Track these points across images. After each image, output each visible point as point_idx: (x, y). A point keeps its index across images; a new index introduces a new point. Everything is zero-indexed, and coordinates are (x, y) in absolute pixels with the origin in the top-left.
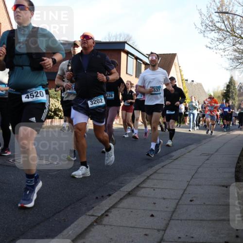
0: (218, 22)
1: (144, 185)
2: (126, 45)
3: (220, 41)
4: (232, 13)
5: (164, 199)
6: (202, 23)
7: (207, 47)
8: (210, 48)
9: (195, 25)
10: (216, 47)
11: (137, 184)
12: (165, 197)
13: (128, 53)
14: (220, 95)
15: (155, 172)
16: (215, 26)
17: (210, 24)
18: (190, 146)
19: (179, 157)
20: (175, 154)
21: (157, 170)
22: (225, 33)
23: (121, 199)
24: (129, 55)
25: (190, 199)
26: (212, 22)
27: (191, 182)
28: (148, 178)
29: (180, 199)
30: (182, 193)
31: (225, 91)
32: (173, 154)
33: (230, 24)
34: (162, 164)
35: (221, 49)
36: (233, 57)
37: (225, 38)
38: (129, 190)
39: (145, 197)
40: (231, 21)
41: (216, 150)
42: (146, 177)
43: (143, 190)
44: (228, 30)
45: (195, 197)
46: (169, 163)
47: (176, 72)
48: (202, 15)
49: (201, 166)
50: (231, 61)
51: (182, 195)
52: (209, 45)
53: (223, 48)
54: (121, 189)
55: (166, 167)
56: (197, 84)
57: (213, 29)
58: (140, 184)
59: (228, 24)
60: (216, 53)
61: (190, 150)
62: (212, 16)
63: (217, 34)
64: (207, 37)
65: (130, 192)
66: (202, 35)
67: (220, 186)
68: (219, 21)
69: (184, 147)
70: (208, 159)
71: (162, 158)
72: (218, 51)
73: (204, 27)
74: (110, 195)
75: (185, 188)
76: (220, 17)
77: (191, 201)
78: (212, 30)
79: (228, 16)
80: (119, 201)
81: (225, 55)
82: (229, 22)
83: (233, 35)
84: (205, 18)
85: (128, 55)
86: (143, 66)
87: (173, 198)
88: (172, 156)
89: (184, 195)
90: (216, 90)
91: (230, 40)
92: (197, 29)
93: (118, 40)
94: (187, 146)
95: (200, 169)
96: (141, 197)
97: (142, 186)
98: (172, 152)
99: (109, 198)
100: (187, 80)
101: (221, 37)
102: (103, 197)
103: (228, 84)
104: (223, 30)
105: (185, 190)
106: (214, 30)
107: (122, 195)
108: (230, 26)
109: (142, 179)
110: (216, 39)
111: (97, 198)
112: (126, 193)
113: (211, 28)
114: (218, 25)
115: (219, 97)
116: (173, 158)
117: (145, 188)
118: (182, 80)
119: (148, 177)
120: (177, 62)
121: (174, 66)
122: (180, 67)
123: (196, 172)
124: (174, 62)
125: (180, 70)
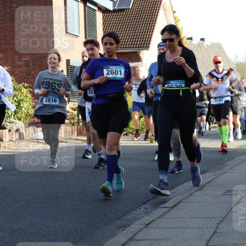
15: (132, 239)
19: (180, 202)
34: (147, 219)
46: (160, 217)
49: (224, 218)
56: (212, 44)
71: (145, 206)
86: (99, 16)
100: (191, 39)
121: (161, 12)
122: (174, 12)
123: (214, 233)
124: (162, 3)
125: (175, 19)
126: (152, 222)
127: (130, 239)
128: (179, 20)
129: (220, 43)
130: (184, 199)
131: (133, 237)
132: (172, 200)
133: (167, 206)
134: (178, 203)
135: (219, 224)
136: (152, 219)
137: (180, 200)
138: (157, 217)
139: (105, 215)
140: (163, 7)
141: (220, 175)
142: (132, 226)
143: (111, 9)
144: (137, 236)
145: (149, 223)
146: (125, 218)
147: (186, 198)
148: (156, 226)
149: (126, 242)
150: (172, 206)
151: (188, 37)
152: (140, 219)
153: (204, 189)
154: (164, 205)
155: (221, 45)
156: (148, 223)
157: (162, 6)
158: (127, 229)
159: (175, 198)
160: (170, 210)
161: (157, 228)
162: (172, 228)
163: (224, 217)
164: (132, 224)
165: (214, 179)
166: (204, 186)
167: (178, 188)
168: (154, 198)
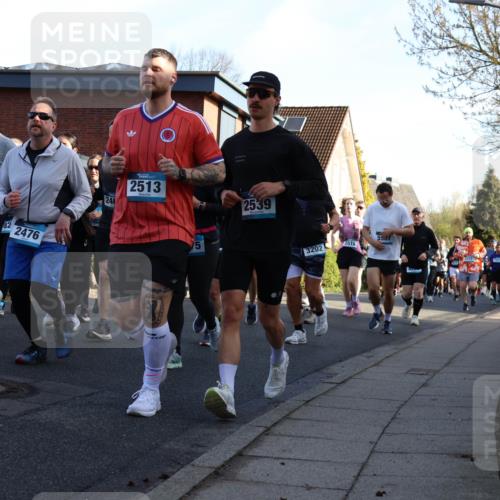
0: (458, 26)
1: (256, 451)
2: (217, 80)
3: (462, 77)
4: (494, 3)
5: (309, 488)
6: (416, 27)
7: (427, 91)
8: (434, 93)
9: (397, 33)
10: (452, 93)
11: (239, 448)
12: (310, 485)
13: (221, 103)
14: (460, 216)
15: (287, 417)
16: (450, 36)
17: (437, 31)
18: (377, 350)
19: (351, 378)
20: (341, 370)
21: (291, 413)
22: (475, 54)
23: (195, 488)
24: (225, 108)
25: (376, 490)
26: (441, 25)
27: (379, 443)
28: (267, 431)
29: (351, 489)
30: (356, 474)
31: (472, 207)
32: (335, 368)
33: (488, 32)
34: (306, 396)
35: (464, 98)
36: (495, 118)
37: (475, 70)
38: (217, 463)
39: (257, 483)
40: (491, 26)
41: (445, 361)
42: (261, 430)
43: (253, 464)
44: (484, 48)
45: (388, 484)
46: (324, 394)
47: (347, 155)
48: (417, 8)
49: (406, 402)
50: (490, 129)
51: (357, 478)
52: (434, 87)
53: (469, 93)
54: (196, 462)
55: (316, 403)
56: (401, 186)
57: (444, 45)
58: (245, 448)
59: (484, 32)
60: (451, 108)
61: (379, 359)
62: (443, 10)
63: (454, 58)
64: (429, 64)
65: (219, 468)
66: (415, 58)
67: (456, 455)
68: (462, 23)
69: (364, 352)
70: (424, 385)
72: (456, 102)
73: (421, 38)
74: (165, 477)
75: (364, 459)
76: (462, 13)
77: (379, 494)
78: (441, 48)
79: (483, 12)
80: (188, 494)
81: (474, 114)
82: (486, 27)
83: (495, 62)
84: (424, 16)
85: (220, 109)
87: (331, 486)
88: (330, 376)
89: (361, 479)
90: (449, 205)
91: (488, 73)
92: (403, 43)
93: (196, 69)
95: (401, 411)
96: (247, 482)
97: (251, 453)
98: (334, 362)
99: (161, 486)
100: (374, 177)
101: (464, 66)
102: (146, 481)
103: (481, 188)
104: (471, 48)
105: (364, 465)
106: (447, 48)
107: (199, 477)
108: (489, 37)
109: (252, 436)
110: (451, 72)
111: (131, 484)
112: (208, 472)
113: (439, 41)
114: (458, 34)
115: (456, 222)
116: (335, 379)
117: (257, 457)
118: (362, 176)
119: (268, 429)
120: (349, 130)
121: (340, 140)
122: (356, 141)
123: (393, 419)
124: (342, 129)
125: (356, 149)
128: (361, 152)
129: (411, 186)
130: (355, 375)
131: (288, 415)
132: (338, 376)
134: (348, 379)
135: (399, 408)
136: (313, 395)
137: (350, 376)
138: (320, 393)
140: (343, 134)
142: (288, 402)
144: (296, 412)
145: (310, 400)
147: (358, 374)
148: (318, 404)
149: (280, 420)
150: (340, 382)
151: (371, 174)
152: (297, 394)
153: (382, 364)
154: (330, 380)
155: (412, 189)
156: (308, 399)
157: (341, 132)
158: (282, 405)
159: (344, 373)
160: (337, 386)
161: (320, 406)
165: (396, 353)
166: (381, 361)
167: (348, 361)
168: (317, 371)
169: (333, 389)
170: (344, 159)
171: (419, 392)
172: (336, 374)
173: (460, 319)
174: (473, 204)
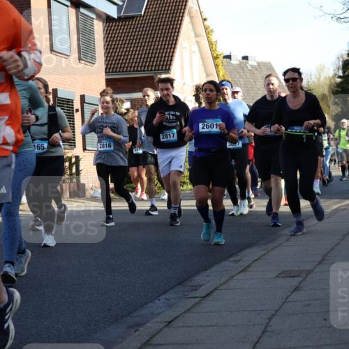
14: (326, 92)
15: (147, 343)
18: (247, 251)
19: (216, 289)
20: (207, 280)
21: (151, 338)
31: (338, 80)
32: (199, 279)
46: (188, 311)
47: (196, 36)
49: (277, 311)
55: (179, 323)
56: (259, 64)
69: (231, 256)
70: (297, 289)
71: (166, 296)
88: (196, 288)
90: (314, 79)
94: (242, 250)
95: (274, 320)
98: (197, 273)
100: (229, 57)
103: (346, 58)
118: (215, 58)
120: (196, 7)
121: (186, 20)
122: (205, 20)
123: (263, 332)
124: (188, 7)
125: (206, 29)
126: (176, 318)
127: (144, 344)
128: (212, 31)
129: (270, 63)
130: (221, 285)
131: (148, 341)
132: (203, 287)
133: (197, 295)
134: (213, 291)
135: (270, 319)
136: (175, 315)
137: (216, 286)
138: (183, 311)
139: (109, 310)
140: (189, 13)
141: (272, 249)
142: (148, 324)
143: (116, 17)
144: (154, 339)
145: (172, 321)
146: (137, 313)
147: (224, 283)
148: (181, 325)
150: (204, 295)
151: (225, 55)
152: (159, 314)
153: (250, 269)
154: (191, 295)
155: (271, 66)
156: (170, 320)
157: (187, 11)
158: (141, 329)
159: (209, 284)
160: (201, 301)
161: (183, 327)
162: (205, 326)
163: (277, 308)
164: (148, 321)
165: (264, 255)
166: (249, 266)
167: (213, 269)
168: (179, 284)
169: (196, 304)
170: (194, 40)
171: (290, 299)
172: (201, 286)
173: (335, 207)
174: (340, 77)
